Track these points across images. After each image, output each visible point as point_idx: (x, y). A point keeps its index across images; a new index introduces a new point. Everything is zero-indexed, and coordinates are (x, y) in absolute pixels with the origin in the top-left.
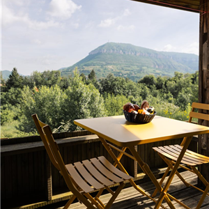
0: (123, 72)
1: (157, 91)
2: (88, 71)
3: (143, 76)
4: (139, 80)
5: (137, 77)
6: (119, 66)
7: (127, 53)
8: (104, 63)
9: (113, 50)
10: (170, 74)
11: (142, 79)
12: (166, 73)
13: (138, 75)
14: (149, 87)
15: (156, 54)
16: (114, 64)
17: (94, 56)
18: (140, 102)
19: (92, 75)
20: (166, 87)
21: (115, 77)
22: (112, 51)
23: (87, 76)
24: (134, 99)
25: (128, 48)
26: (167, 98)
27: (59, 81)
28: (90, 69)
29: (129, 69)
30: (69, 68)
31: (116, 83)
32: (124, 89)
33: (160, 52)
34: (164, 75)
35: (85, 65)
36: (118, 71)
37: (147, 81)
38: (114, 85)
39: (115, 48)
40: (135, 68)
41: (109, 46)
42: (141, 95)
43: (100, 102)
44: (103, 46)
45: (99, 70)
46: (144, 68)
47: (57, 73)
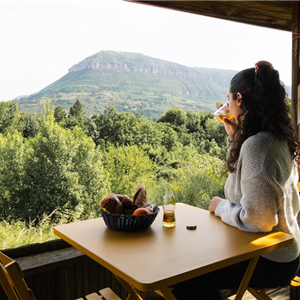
0: (129, 102)
1: (190, 136)
2: (68, 102)
3: (165, 110)
4: (159, 117)
5: (154, 111)
6: (122, 93)
7: (136, 70)
8: (97, 87)
9: (112, 64)
10: (209, 106)
11: (164, 115)
12: (202, 105)
13: (157, 108)
14: (175, 129)
15: (183, 69)
16: (114, 89)
17: (80, 74)
18: (162, 155)
19: (76, 109)
20: (204, 128)
21: (118, 113)
22: (109, 66)
23: (67, 112)
24: (152, 151)
25: (140, 59)
26: (207, 149)
27: (15, 120)
28: (72, 98)
29: (140, 97)
30: (32, 97)
32: (135, 133)
34: (200, 107)
35: (63, 91)
36: (122, 101)
37: (171, 118)
38: (118, 127)
39: (115, 60)
40: (151, 95)
41: (104, 57)
42: (163, 143)
43: (95, 159)
44: (95, 56)
45: (88, 101)
46: (166, 95)
47: (12, 106)
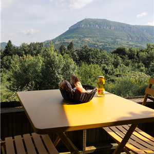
0: (98, 43)
1: (130, 61)
2: (68, 43)
3: (117, 47)
4: (112, 51)
5: (111, 48)
6: (94, 39)
7: (102, 28)
8: (82, 36)
9: (90, 25)
10: (143, 46)
11: (115, 50)
12: (139, 45)
13: (112, 46)
14: (121, 57)
15: (129, 27)
16: (90, 37)
17: (74, 30)
18: (112, 70)
19: (70, 46)
20: (138, 57)
21: (89, 48)
22: (88, 26)
23: (66, 47)
24: (106, 68)
25: (105, 22)
26: (139, 67)
28: (70, 41)
29: (104, 41)
31: (91, 53)
32: (98, 59)
33: (134, 26)
34: (137, 46)
35: (66, 38)
36: (94, 43)
37: (120, 52)
38: (89, 55)
39: (92, 23)
40: (110, 40)
41: (86, 22)
42: (113, 64)
44: (82, 21)
45: (77, 42)
46: (118, 40)
47: (41, 44)
